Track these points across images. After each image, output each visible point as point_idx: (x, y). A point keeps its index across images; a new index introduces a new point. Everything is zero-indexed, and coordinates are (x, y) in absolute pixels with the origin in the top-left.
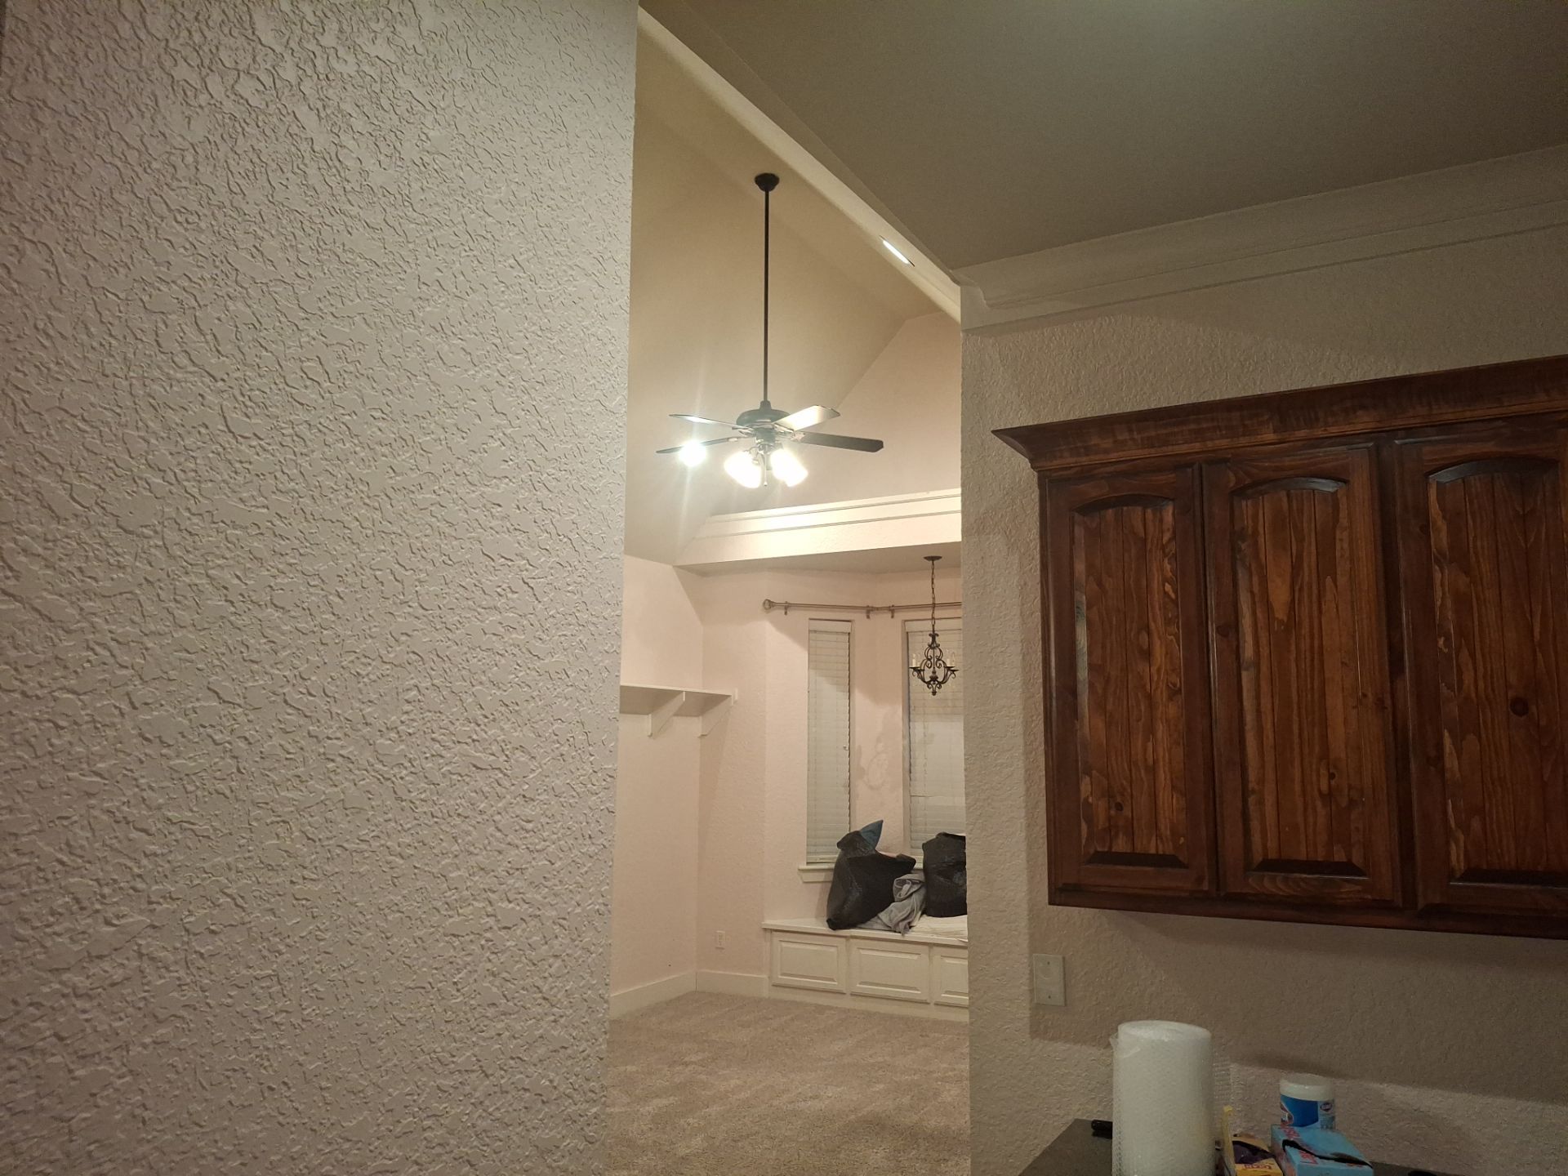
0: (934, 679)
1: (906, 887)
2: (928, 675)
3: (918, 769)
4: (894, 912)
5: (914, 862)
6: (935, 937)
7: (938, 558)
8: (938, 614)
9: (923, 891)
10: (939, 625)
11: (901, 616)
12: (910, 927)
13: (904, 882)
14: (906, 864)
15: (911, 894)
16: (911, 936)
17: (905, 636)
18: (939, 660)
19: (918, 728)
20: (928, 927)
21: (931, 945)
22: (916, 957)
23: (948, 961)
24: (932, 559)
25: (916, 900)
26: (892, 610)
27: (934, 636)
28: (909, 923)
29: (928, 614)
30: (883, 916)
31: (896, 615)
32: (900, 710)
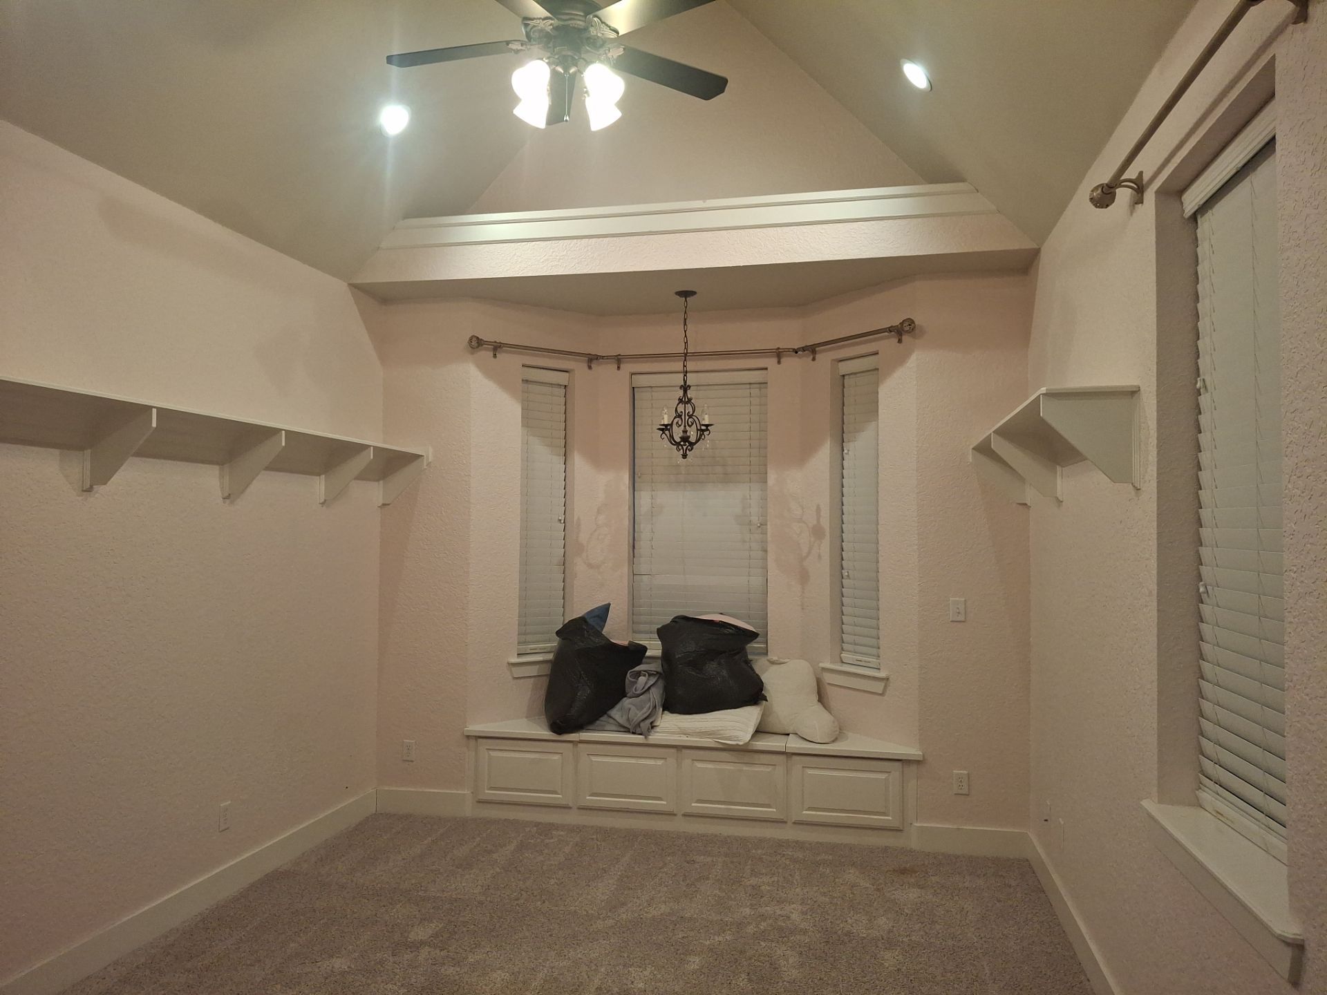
0: (685, 439)
1: (642, 679)
2: (678, 433)
3: (643, 546)
4: (627, 709)
5: (644, 649)
6: (684, 738)
7: (693, 293)
8: (691, 366)
9: (661, 684)
10: (691, 379)
11: (628, 367)
12: (653, 727)
13: (639, 674)
14: (636, 653)
15: (649, 688)
16: (655, 737)
17: (632, 391)
18: (690, 417)
19: (644, 499)
20: (672, 726)
21: (679, 748)
22: (660, 762)
23: (700, 765)
24: (686, 294)
25: (656, 695)
26: (619, 360)
27: (685, 388)
28: (652, 723)
29: (679, 366)
30: (615, 713)
31: (622, 366)
32: (626, 477)
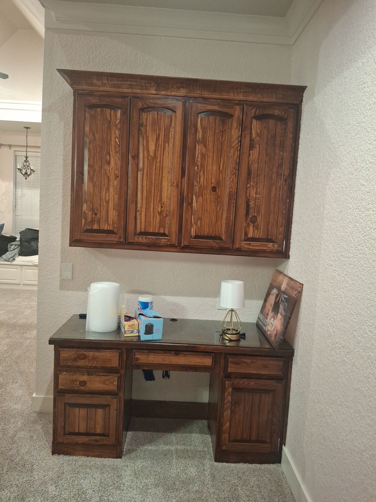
0: (26, 173)
1: (13, 246)
2: (24, 172)
3: (19, 206)
4: (8, 255)
5: (16, 238)
6: (23, 263)
7: (29, 128)
8: (28, 150)
9: (19, 248)
10: (29, 154)
11: (13, 149)
12: (14, 260)
13: (12, 245)
14: (13, 239)
15: (15, 249)
16: (14, 263)
17: (15, 157)
18: (28, 166)
19: (19, 192)
20: (20, 260)
21: (21, 266)
22: (16, 270)
23: (28, 270)
24: (27, 128)
25: (17, 251)
26: (10, 146)
27: (27, 157)
29: (25, 149)
30: (4, 256)
31: (11, 148)
32: (12, 184)
